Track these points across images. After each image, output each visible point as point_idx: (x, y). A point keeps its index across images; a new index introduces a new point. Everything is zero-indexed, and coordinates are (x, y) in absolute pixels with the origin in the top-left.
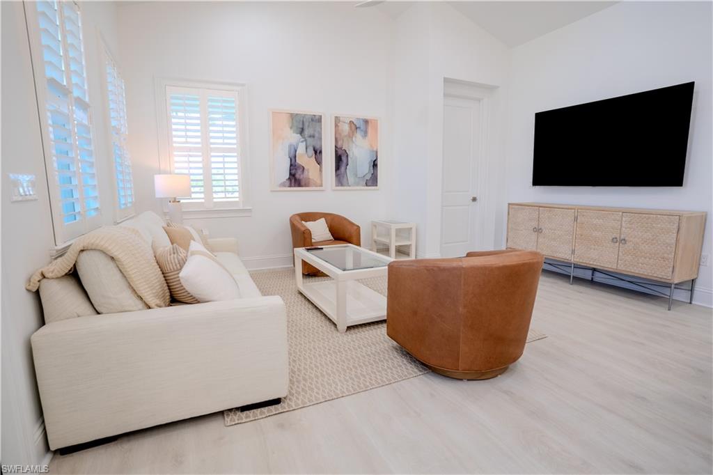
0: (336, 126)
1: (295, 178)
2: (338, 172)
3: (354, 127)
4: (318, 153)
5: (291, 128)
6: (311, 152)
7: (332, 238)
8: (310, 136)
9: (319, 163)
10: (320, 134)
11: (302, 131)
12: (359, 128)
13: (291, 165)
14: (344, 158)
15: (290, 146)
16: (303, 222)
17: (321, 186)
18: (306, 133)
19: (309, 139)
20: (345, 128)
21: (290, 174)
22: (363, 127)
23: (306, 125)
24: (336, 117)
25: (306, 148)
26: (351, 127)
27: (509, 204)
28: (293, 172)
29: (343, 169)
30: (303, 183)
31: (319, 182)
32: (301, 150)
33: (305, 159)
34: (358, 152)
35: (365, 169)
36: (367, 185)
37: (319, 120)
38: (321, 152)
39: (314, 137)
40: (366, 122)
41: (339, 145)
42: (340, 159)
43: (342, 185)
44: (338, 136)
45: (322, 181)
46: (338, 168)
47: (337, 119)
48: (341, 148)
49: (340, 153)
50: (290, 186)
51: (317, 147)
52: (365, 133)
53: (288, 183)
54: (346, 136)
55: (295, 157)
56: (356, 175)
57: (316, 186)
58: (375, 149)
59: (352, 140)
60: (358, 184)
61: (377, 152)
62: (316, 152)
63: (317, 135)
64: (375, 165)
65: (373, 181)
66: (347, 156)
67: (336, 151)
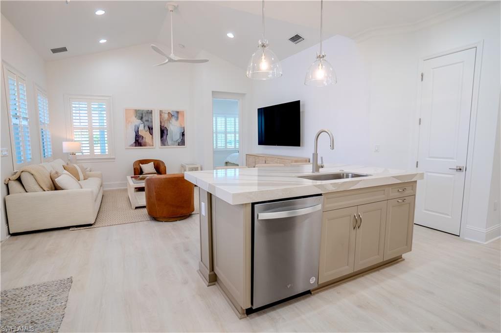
0: (161, 115)
1: (139, 142)
2: (162, 139)
3: (171, 115)
4: (150, 129)
5: (136, 117)
6: (147, 128)
7: (156, 172)
8: (146, 121)
9: (151, 134)
10: (152, 119)
11: (141, 118)
12: (174, 116)
13: (136, 136)
14: (165, 132)
15: (135, 126)
16: (141, 165)
17: (153, 146)
18: (144, 119)
19: (145, 123)
20: (166, 116)
21: (136, 140)
22: (176, 115)
23: (144, 116)
24: (160, 111)
25: (144, 127)
26: (169, 115)
27: (246, 155)
28: (137, 139)
29: (165, 137)
30: (142, 145)
31: (151, 144)
32: (141, 128)
33: (144, 132)
34: (174, 128)
35: (178, 137)
36: (179, 145)
37: (151, 112)
38: (152, 129)
39: (148, 121)
40: (178, 112)
41: (162, 125)
42: (163, 132)
43: (164, 145)
44: (161, 120)
45: (153, 143)
46: (162, 136)
47: (161, 111)
48: (163, 126)
49: (163, 128)
50: (136, 146)
51: (150, 126)
52: (177, 118)
53: (134, 144)
54: (166, 120)
55: (138, 131)
56: (172, 140)
57: (150, 146)
58: (183, 126)
59: (170, 122)
60: (173, 145)
61: (184, 128)
62: (149, 128)
63: (150, 120)
64: (183, 135)
65: (182, 143)
66: (167, 130)
67: (161, 128)
